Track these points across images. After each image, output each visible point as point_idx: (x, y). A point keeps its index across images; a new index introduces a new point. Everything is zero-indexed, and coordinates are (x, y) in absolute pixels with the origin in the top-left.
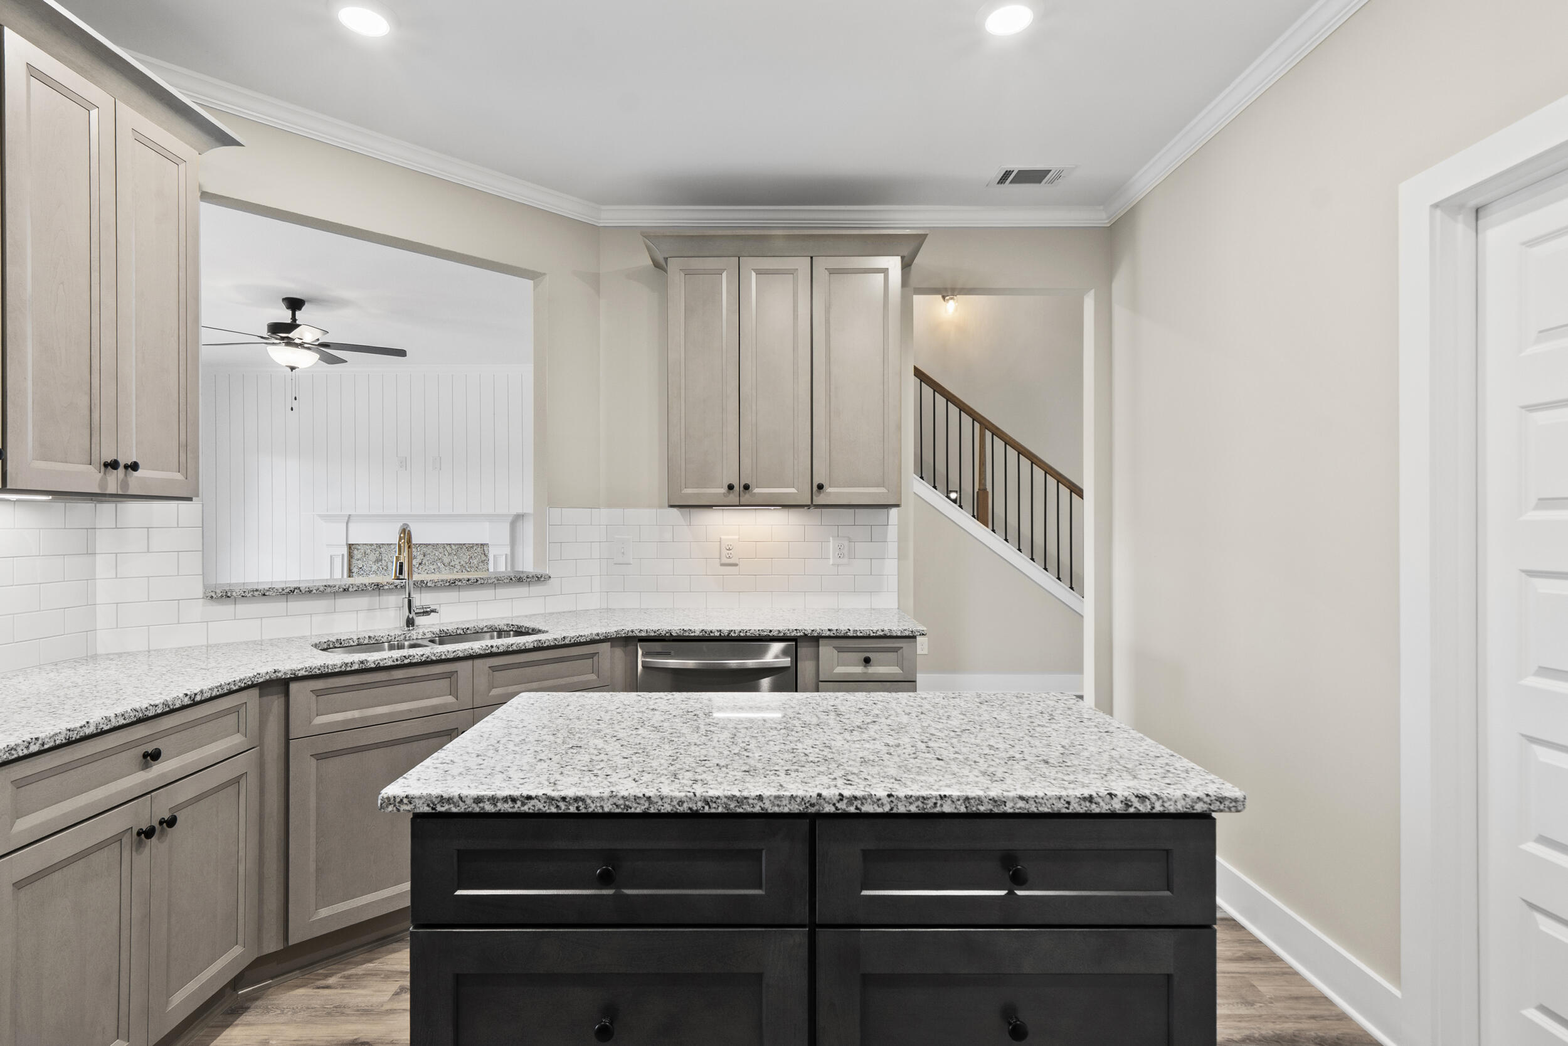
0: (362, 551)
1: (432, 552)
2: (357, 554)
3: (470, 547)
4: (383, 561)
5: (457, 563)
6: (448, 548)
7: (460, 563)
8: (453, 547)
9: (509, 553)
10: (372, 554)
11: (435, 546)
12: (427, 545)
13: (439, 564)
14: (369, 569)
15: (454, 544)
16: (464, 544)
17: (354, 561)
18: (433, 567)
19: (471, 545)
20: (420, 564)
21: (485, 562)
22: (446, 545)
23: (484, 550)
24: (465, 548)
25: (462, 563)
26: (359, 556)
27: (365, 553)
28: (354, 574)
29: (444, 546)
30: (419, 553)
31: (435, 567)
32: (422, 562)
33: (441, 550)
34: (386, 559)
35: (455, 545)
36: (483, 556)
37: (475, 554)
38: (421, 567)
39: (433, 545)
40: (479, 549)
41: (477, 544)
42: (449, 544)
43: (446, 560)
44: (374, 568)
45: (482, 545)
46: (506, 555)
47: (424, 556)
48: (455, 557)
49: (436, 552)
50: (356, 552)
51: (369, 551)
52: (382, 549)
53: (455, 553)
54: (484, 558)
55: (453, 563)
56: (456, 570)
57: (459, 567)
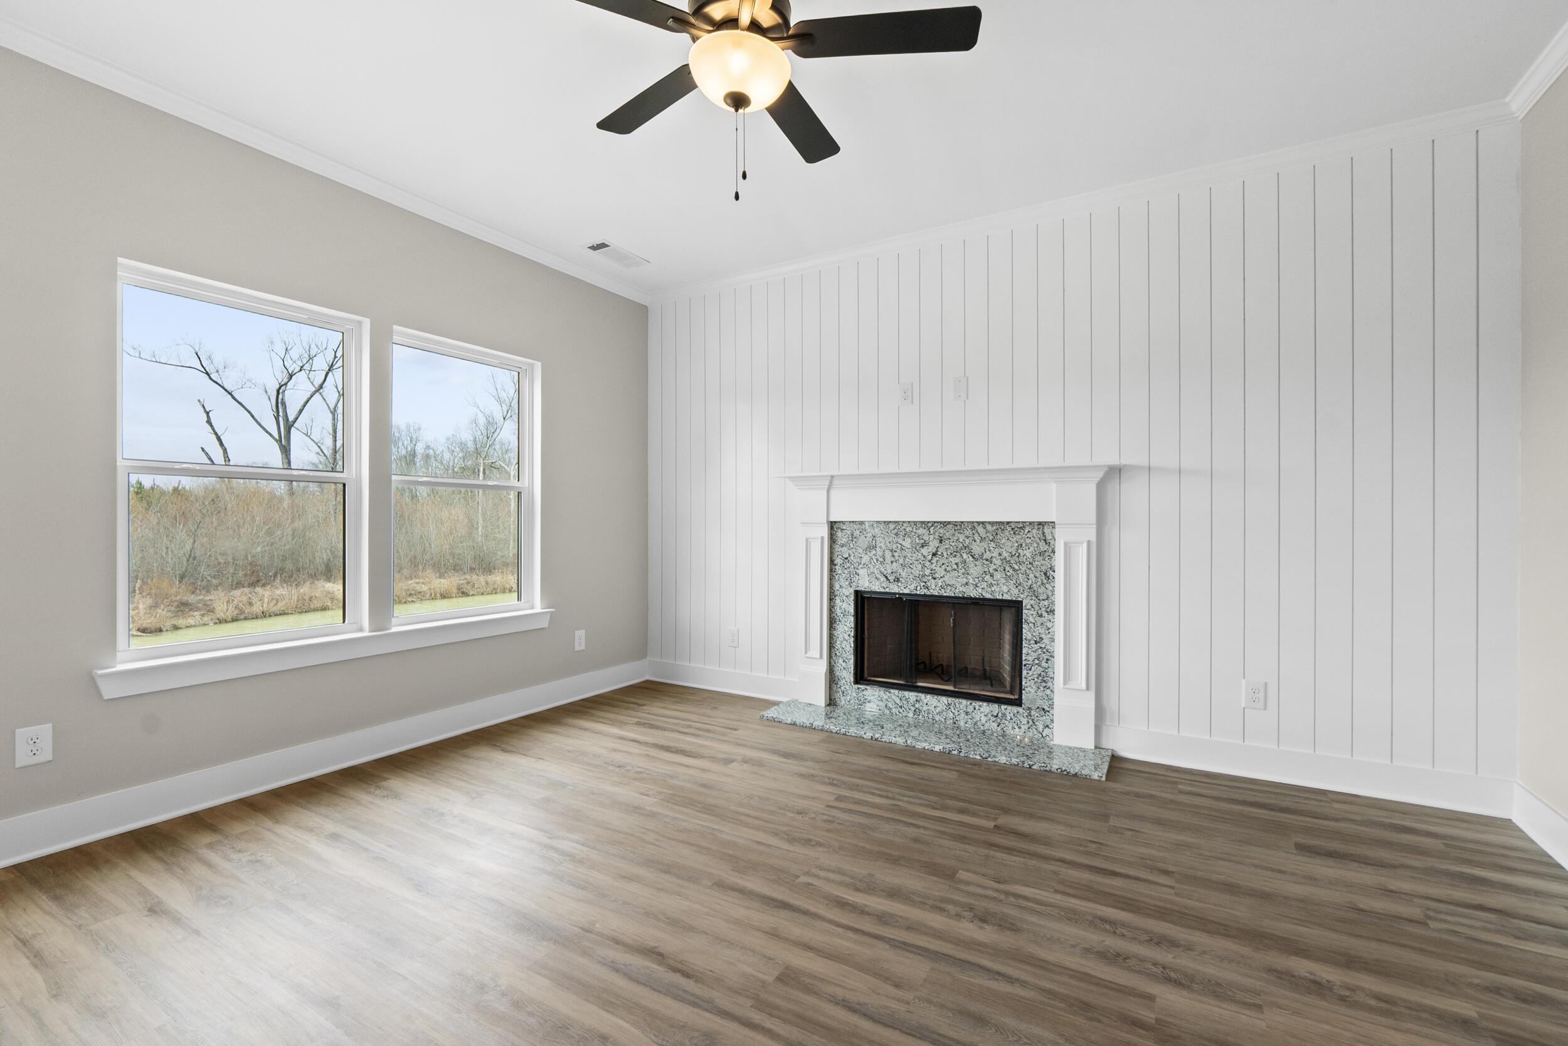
0: (849, 532)
1: (953, 535)
2: (841, 537)
3: (1019, 527)
4: (878, 549)
5: (995, 554)
6: (980, 529)
7: (1000, 555)
8: (989, 527)
9: (1093, 539)
10: (863, 537)
11: (959, 526)
12: (945, 524)
13: (965, 556)
14: (858, 560)
15: (989, 522)
16: (1008, 523)
17: (837, 548)
18: (953, 560)
19: (1021, 525)
20: (934, 555)
21: (1047, 554)
22: (976, 524)
23: (1044, 533)
24: (1009, 529)
25: (1005, 554)
26: (844, 540)
27: (852, 535)
28: (837, 567)
29: (973, 525)
30: (932, 537)
31: (958, 560)
32: (937, 551)
33: (968, 532)
34: (882, 545)
35: (992, 523)
36: (1042, 543)
37: (1028, 541)
38: (935, 559)
39: (955, 524)
40: (1034, 531)
41: (1031, 523)
42: (983, 523)
43: (977, 549)
44: (866, 559)
45: (1040, 523)
46: (1089, 542)
47: (941, 542)
48: (993, 545)
49: (960, 536)
50: (839, 534)
51: (858, 532)
52: (876, 530)
53: (991, 538)
54: (1043, 547)
55: (987, 555)
56: (994, 567)
57: (999, 562)
